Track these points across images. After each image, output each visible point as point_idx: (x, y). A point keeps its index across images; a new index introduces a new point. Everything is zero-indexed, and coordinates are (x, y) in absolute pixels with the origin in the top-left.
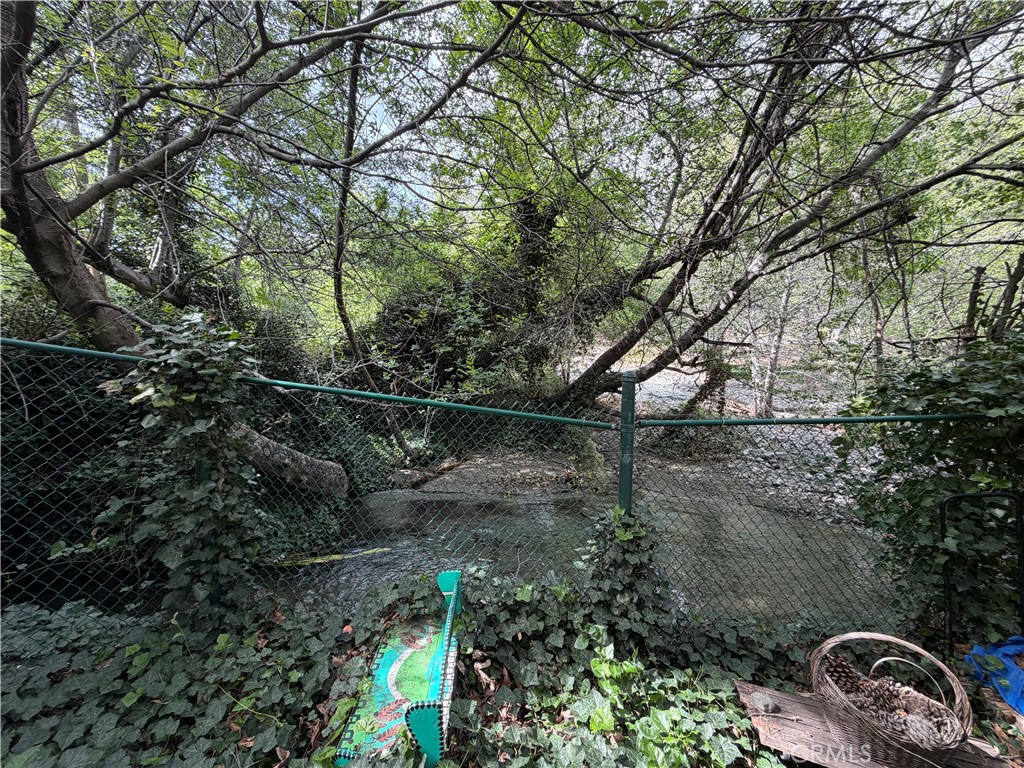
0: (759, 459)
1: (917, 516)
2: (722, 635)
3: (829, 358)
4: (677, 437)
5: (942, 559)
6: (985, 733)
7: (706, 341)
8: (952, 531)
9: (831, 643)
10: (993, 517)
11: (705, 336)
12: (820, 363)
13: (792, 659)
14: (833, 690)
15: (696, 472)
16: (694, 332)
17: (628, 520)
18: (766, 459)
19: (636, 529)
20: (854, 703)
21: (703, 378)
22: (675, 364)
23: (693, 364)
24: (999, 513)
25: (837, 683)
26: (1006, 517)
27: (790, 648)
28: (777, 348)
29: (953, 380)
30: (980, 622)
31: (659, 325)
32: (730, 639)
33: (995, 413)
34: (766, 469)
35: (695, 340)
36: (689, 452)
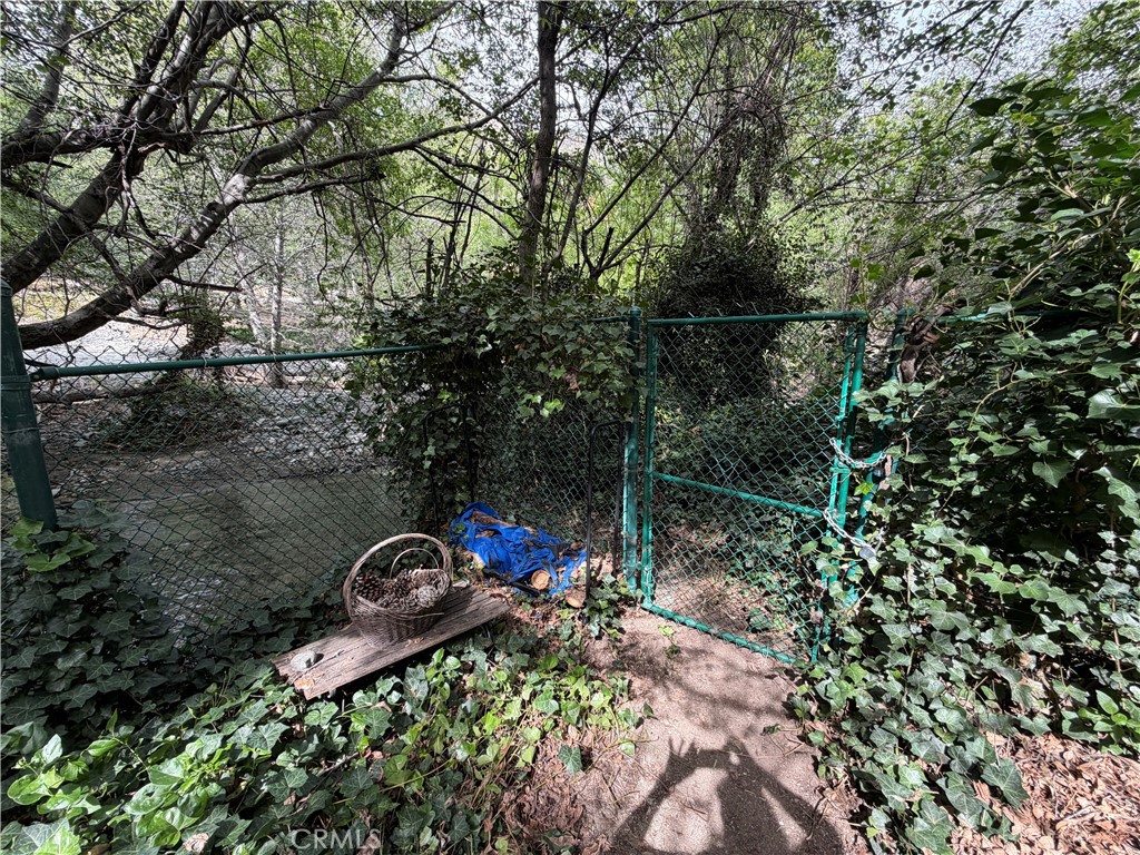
0: (276, 427)
1: (409, 436)
2: (251, 623)
3: (335, 314)
4: (157, 420)
5: (427, 464)
6: (460, 576)
7: (178, 281)
8: (431, 441)
9: (358, 565)
10: (452, 424)
11: (175, 274)
12: (326, 320)
13: (329, 604)
14: (366, 607)
15: (195, 460)
16: (155, 267)
17: (51, 537)
18: (283, 426)
19: (75, 545)
20: (381, 605)
21: (182, 337)
22: (131, 313)
23: (162, 312)
24: (454, 420)
25: (367, 598)
26: (458, 422)
27: (327, 596)
28: (279, 302)
29: (421, 316)
30: (452, 503)
31: (83, 247)
32: (262, 621)
33: (446, 341)
34: (285, 436)
35: (160, 279)
36: (180, 436)
